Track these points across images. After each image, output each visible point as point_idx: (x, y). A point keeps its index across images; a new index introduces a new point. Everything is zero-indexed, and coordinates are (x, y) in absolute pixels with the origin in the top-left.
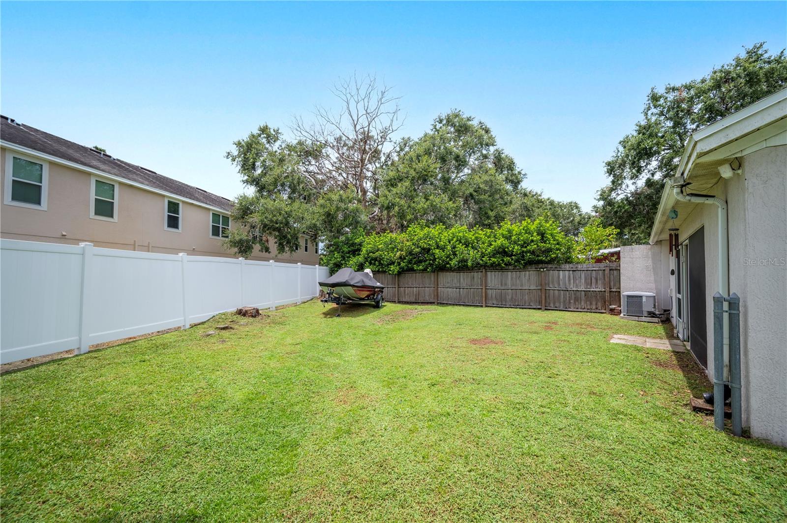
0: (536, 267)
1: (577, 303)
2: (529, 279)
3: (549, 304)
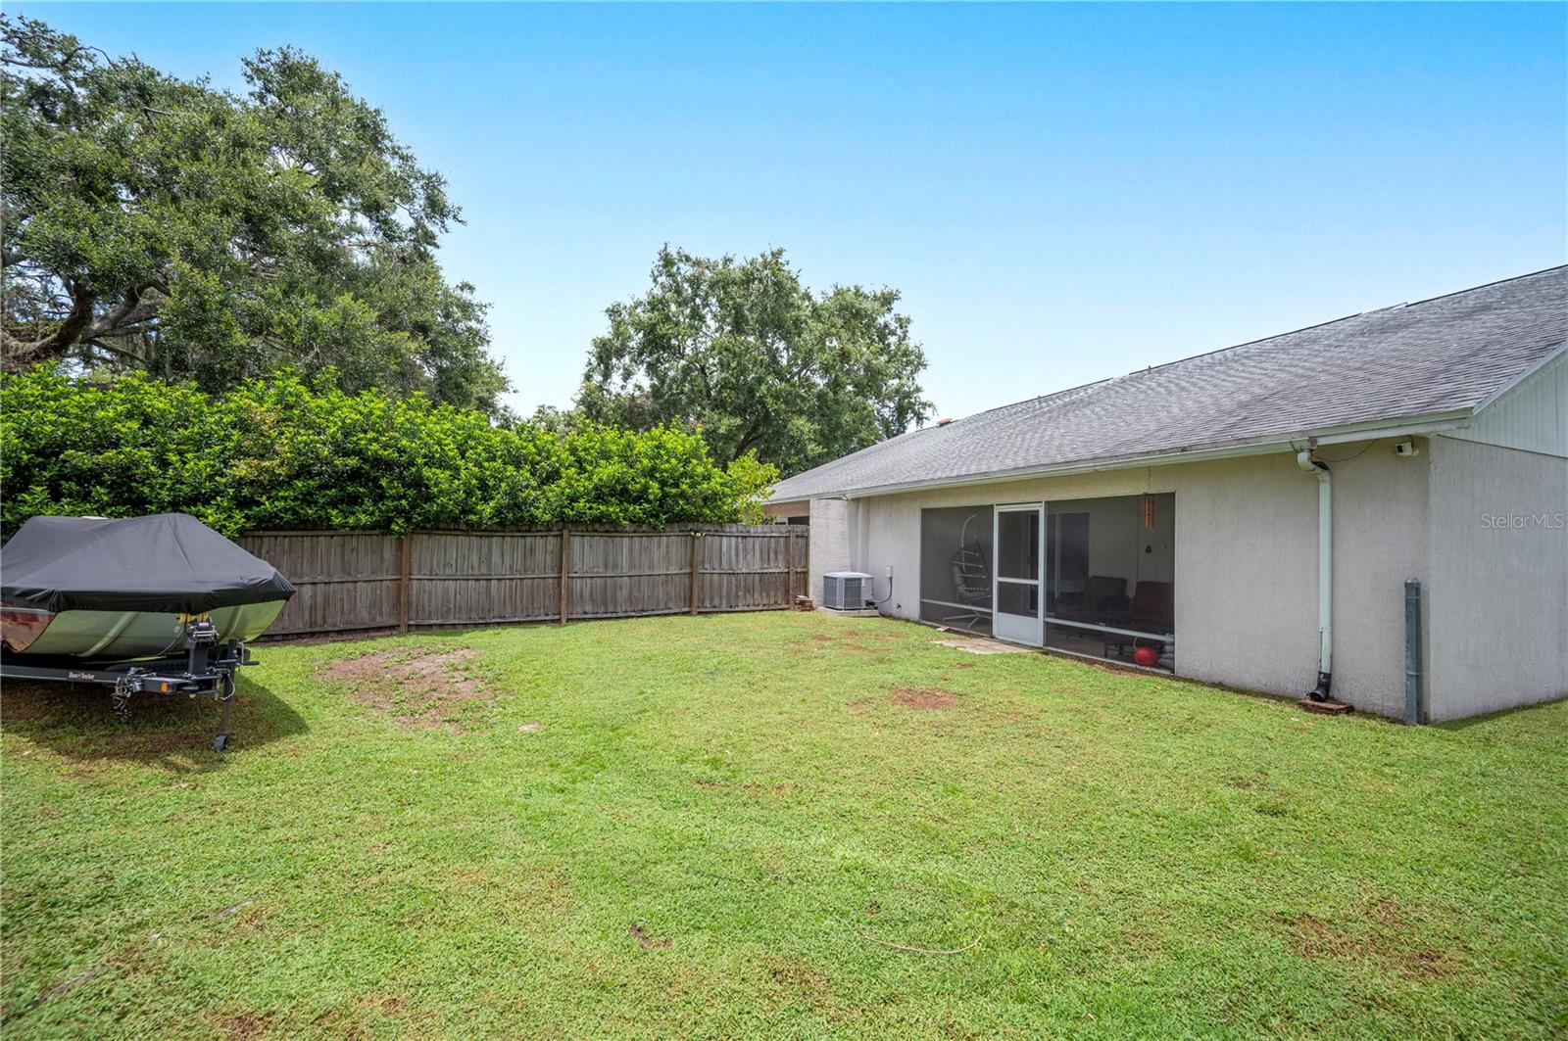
0: (683, 528)
1: (748, 596)
2: (667, 552)
3: (703, 601)
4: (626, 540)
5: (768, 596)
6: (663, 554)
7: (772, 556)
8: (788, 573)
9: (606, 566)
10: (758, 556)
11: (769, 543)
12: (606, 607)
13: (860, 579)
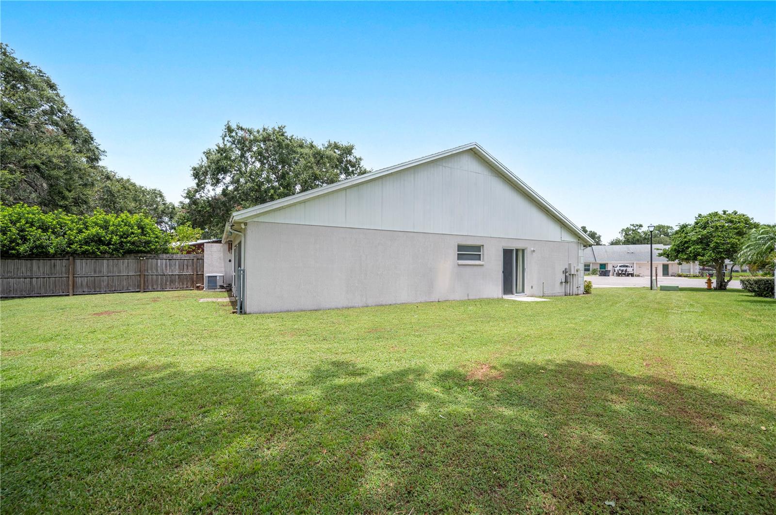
0: (136, 256)
1: (172, 284)
2: (128, 266)
3: (148, 286)
4: (105, 261)
5: (183, 284)
6: (127, 267)
7: (185, 267)
8: (193, 274)
9: (95, 272)
10: (177, 267)
11: (183, 262)
12: (95, 289)
13: (216, 276)
